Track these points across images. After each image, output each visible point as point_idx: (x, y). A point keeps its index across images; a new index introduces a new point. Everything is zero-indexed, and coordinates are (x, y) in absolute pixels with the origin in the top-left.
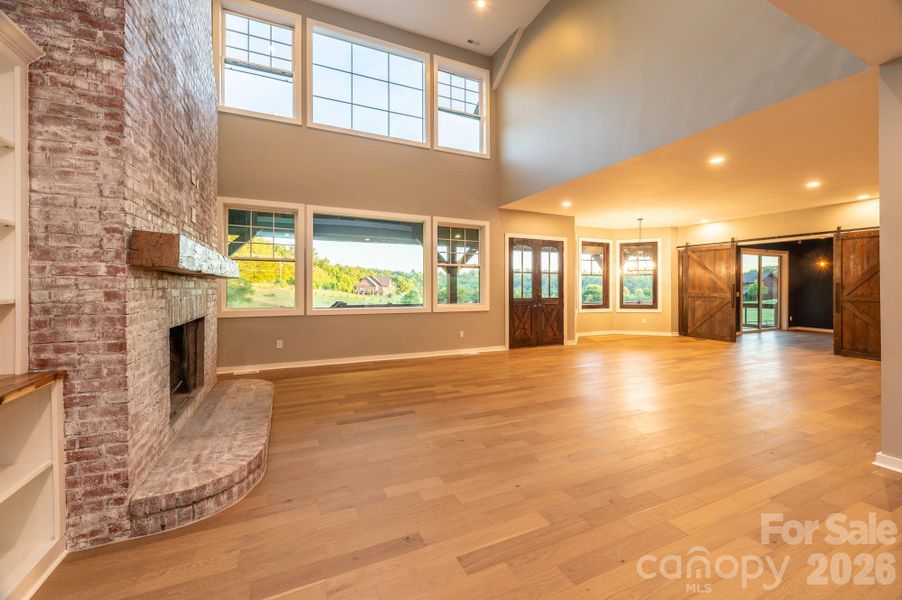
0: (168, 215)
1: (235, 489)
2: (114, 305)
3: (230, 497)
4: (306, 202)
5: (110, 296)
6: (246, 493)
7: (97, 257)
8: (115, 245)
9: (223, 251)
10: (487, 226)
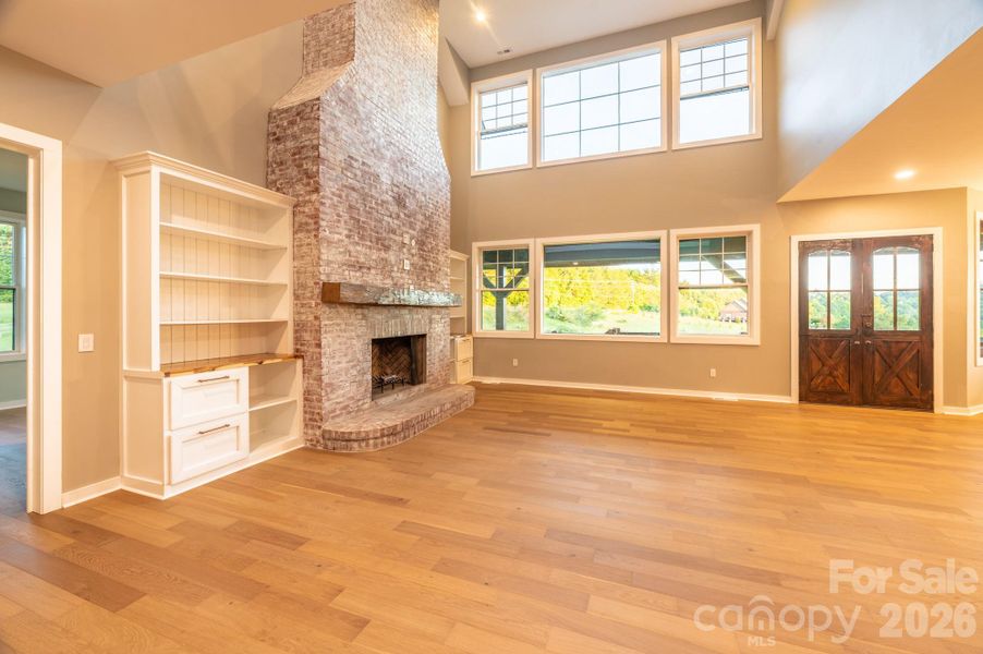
0: (369, 269)
1: (371, 442)
2: (317, 323)
3: (367, 445)
4: (536, 235)
5: (316, 318)
6: (380, 447)
7: (311, 298)
8: (317, 291)
9: (478, 284)
10: (756, 229)
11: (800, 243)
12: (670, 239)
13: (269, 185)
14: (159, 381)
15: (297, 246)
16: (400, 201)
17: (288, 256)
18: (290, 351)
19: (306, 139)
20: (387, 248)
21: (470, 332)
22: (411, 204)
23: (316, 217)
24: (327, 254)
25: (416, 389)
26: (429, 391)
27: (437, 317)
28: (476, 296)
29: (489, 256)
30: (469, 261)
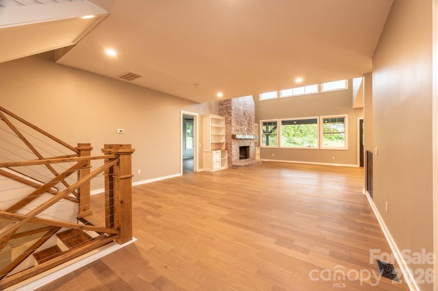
3: (241, 168)
4: (279, 118)
5: (231, 142)
7: (229, 138)
8: (231, 136)
9: (261, 132)
10: (346, 116)
11: (360, 120)
12: (320, 119)
13: (220, 114)
14: (211, 152)
15: (226, 127)
16: (244, 114)
17: (224, 129)
18: (225, 149)
19: (228, 105)
20: (242, 126)
21: (259, 146)
22: (246, 114)
23: (231, 121)
24: (233, 128)
25: (247, 159)
26: (250, 160)
27: (252, 142)
28: (261, 136)
29: (265, 124)
30: (259, 126)
